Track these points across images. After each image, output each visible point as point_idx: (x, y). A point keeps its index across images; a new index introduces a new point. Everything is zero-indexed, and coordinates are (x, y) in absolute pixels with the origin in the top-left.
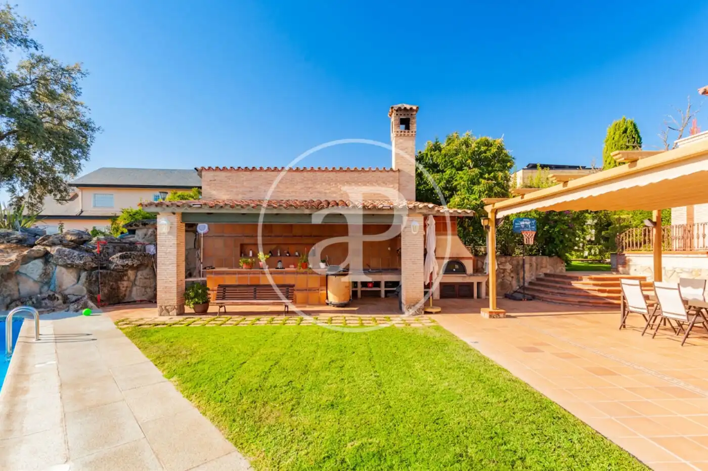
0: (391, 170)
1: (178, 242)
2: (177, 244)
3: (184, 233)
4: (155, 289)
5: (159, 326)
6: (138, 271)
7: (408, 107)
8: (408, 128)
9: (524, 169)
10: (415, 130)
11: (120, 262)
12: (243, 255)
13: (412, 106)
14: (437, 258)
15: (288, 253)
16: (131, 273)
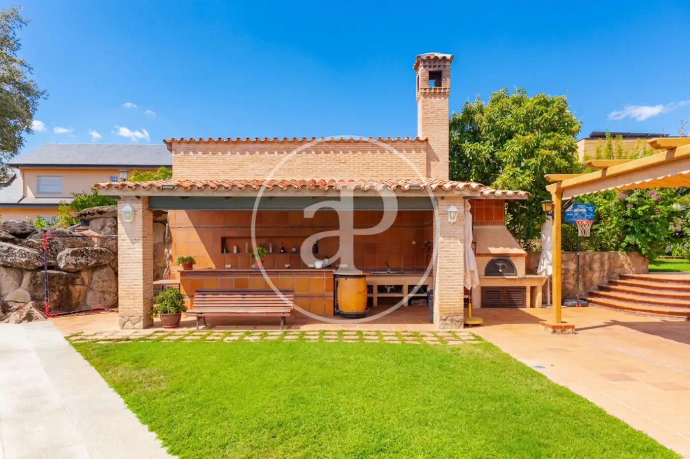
0: (418, 139)
1: (145, 235)
2: (143, 237)
3: (152, 223)
4: (117, 294)
5: (121, 342)
6: (93, 272)
7: (440, 56)
8: (438, 84)
9: (586, 139)
10: (448, 86)
11: (72, 260)
12: (225, 250)
13: (444, 55)
14: (477, 255)
15: (283, 249)
16: (85, 275)
